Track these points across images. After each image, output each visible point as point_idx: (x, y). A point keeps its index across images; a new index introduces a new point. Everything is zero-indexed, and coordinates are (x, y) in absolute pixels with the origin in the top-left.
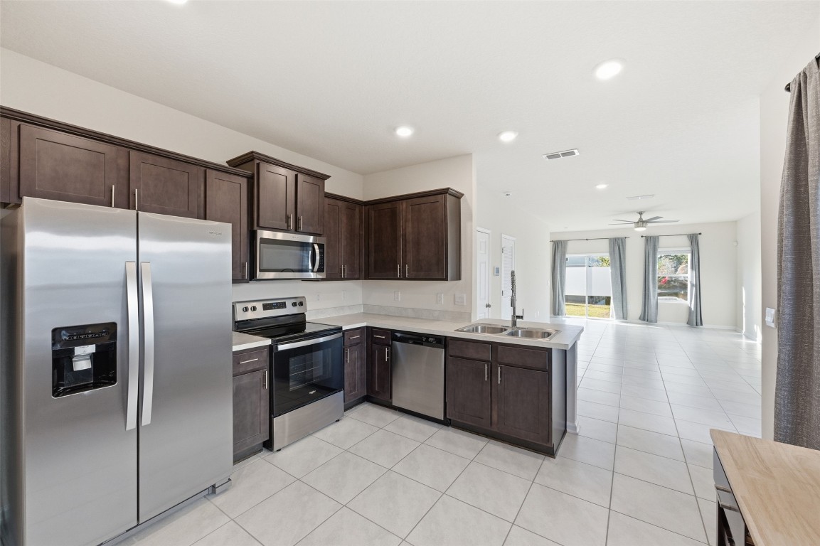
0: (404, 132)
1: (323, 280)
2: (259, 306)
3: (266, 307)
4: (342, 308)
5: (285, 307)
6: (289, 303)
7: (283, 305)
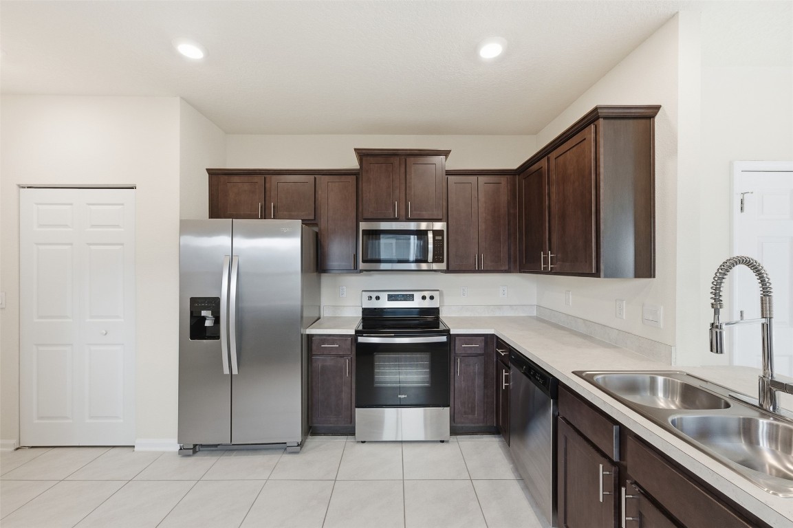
0: (491, 51)
1: (442, 271)
2: (384, 296)
3: (391, 298)
4: (500, 307)
5: (413, 300)
6: (417, 296)
7: (411, 298)
